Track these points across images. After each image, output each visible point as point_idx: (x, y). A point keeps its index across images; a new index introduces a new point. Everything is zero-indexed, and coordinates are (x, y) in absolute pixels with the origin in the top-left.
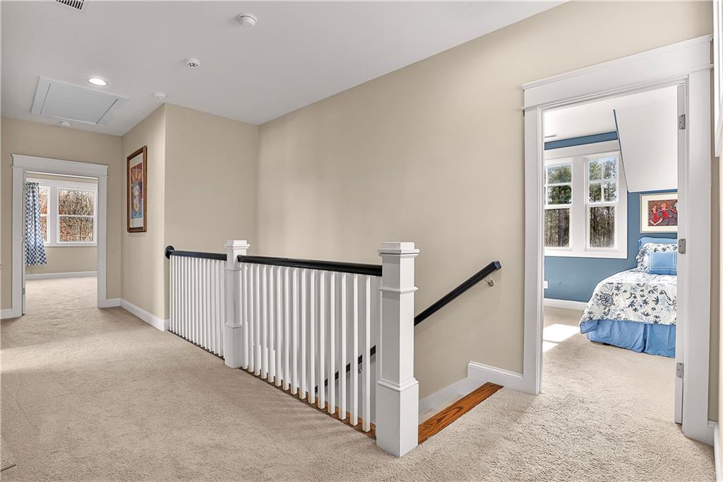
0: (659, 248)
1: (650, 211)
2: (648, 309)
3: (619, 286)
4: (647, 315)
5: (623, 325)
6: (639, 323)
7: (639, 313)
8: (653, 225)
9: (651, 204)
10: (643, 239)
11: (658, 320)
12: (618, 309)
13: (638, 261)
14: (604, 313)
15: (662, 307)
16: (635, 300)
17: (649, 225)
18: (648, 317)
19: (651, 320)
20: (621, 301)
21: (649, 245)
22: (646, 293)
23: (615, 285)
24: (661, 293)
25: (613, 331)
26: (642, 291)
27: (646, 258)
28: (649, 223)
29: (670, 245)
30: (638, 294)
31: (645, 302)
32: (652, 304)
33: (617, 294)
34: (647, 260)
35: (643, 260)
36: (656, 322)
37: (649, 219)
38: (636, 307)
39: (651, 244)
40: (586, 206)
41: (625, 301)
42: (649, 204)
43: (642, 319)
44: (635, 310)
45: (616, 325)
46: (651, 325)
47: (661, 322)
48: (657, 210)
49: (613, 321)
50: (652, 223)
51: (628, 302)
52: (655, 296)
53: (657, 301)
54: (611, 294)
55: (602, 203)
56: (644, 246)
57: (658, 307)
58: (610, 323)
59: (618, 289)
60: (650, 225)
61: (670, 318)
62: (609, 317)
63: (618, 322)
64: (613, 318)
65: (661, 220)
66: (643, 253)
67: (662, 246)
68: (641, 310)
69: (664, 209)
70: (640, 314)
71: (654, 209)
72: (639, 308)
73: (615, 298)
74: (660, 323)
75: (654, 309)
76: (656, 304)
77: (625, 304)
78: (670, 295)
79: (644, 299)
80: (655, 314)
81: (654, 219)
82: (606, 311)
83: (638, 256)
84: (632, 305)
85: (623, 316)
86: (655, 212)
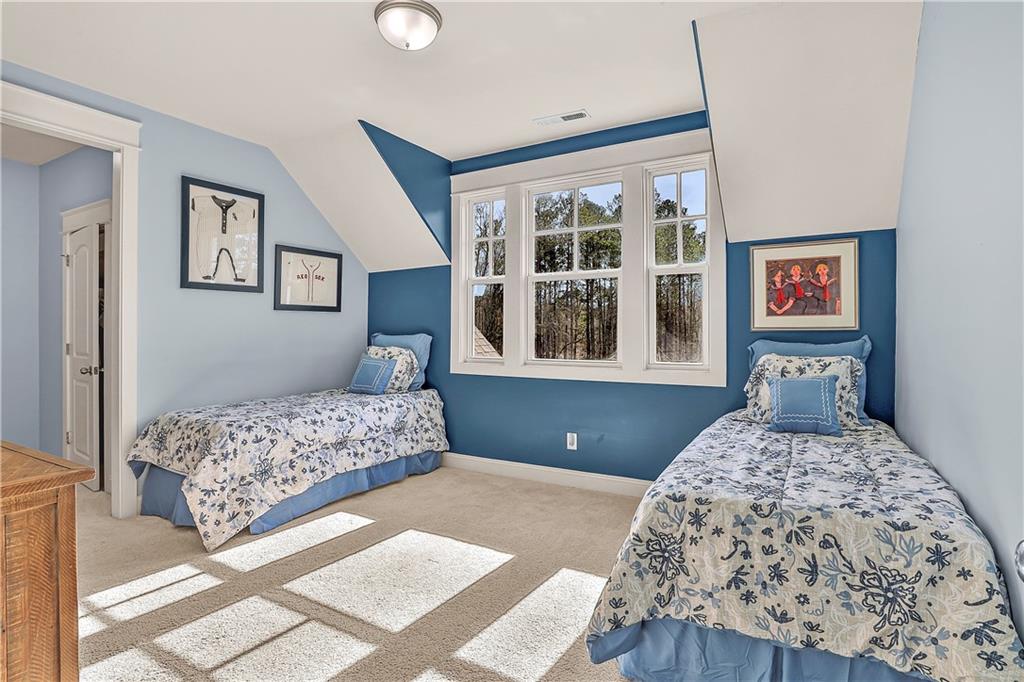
0: (791, 368)
1: (771, 282)
2: (784, 596)
3: (703, 509)
4: (783, 618)
5: (713, 641)
6: (756, 641)
7: (758, 608)
8: (775, 314)
9: (772, 267)
10: (758, 345)
11: (816, 635)
12: (697, 588)
13: (749, 396)
14: (659, 598)
15: (827, 592)
16: (747, 563)
17: (768, 315)
18: (784, 626)
19: (794, 635)
20: (708, 562)
21: (770, 361)
22: (777, 541)
23: (690, 506)
24: (825, 544)
25: (683, 655)
26: (768, 532)
27: (765, 390)
28: (768, 308)
29: (812, 360)
30: (756, 542)
31: (778, 574)
32: (796, 583)
33: (694, 540)
34: (766, 396)
35: (757, 392)
36: (809, 644)
37: (768, 302)
38: (751, 587)
39: (773, 357)
40: (648, 271)
41: (716, 566)
42: (768, 268)
43: (767, 628)
44: (748, 597)
45: (692, 635)
46: (794, 652)
47: (828, 644)
48: (783, 281)
49: (685, 625)
50: (773, 307)
51: (726, 571)
52: (804, 552)
53: (812, 571)
54: (678, 536)
55: (680, 266)
56: (760, 362)
57: (819, 592)
58: (676, 630)
59: (697, 520)
60: (770, 313)
61: (853, 633)
62: (671, 610)
63: (699, 629)
64: (682, 616)
65: (791, 302)
66: (759, 378)
67: (797, 362)
68: (765, 601)
69: (796, 279)
70: (762, 613)
71: (777, 279)
72: (757, 589)
73: (691, 552)
74: (821, 647)
75: (803, 600)
76: (812, 582)
77: (717, 577)
78: (853, 552)
79: (773, 559)
80: (807, 618)
81: (778, 299)
82: (664, 591)
83: (748, 386)
84: (736, 581)
85: (712, 617)
86: (779, 285)
